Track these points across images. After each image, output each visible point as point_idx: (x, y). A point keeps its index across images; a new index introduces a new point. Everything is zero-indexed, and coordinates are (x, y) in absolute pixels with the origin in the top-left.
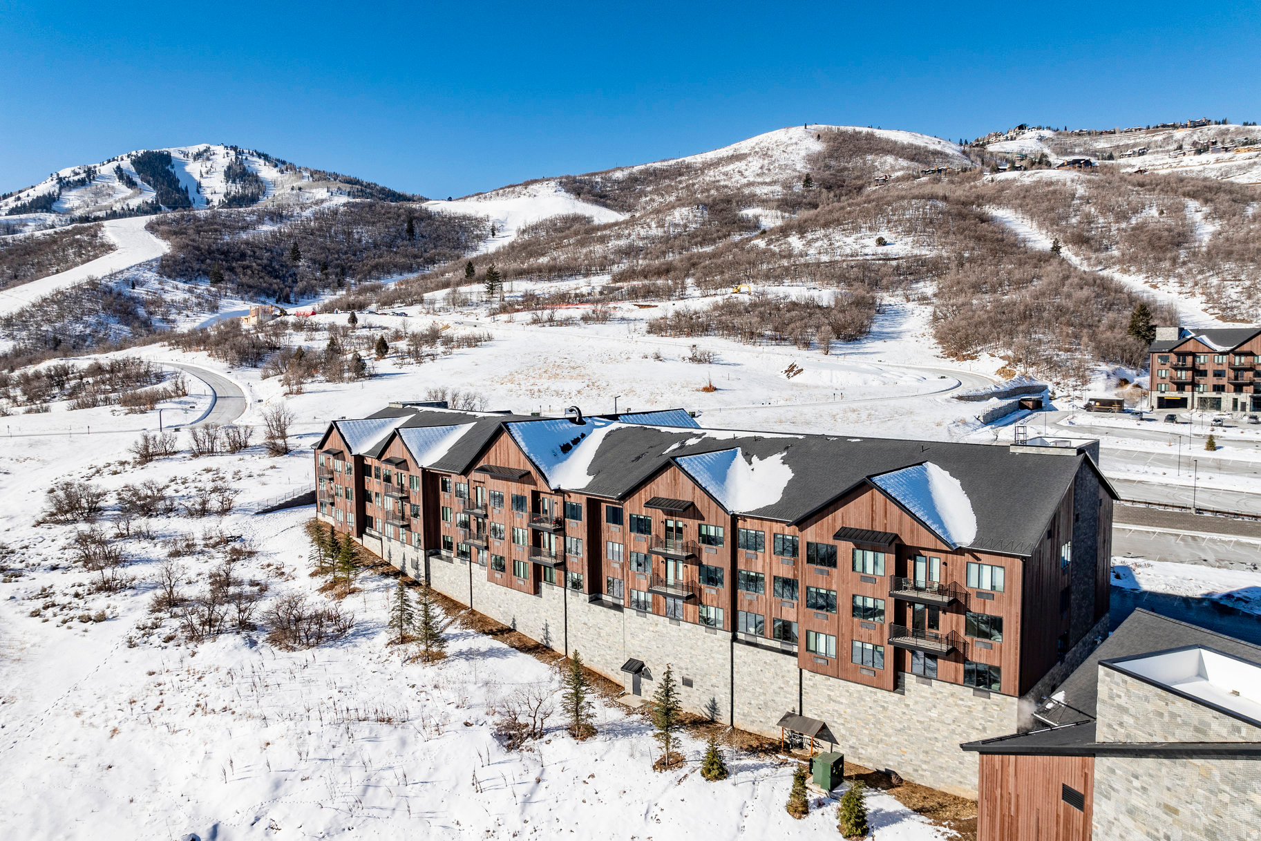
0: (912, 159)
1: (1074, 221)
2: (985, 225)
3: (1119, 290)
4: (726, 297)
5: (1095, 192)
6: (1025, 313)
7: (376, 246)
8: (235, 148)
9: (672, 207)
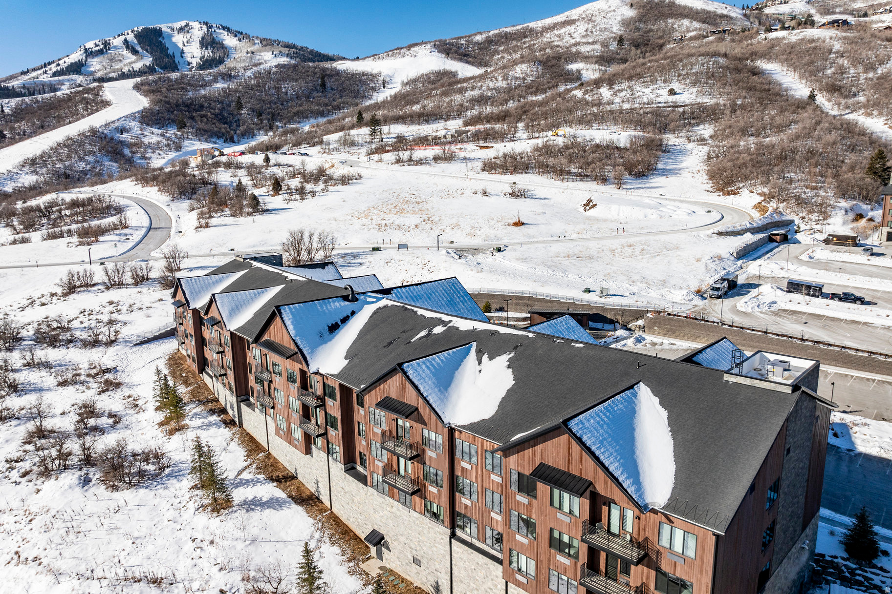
0: (704, 22)
1: (829, 72)
2: (755, 78)
3: (862, 133)
4: (546, 139)
5: (849, 48)
6: (781, 154)
7: (298, 97)
8: (206, 23)
9: (515, 63)
